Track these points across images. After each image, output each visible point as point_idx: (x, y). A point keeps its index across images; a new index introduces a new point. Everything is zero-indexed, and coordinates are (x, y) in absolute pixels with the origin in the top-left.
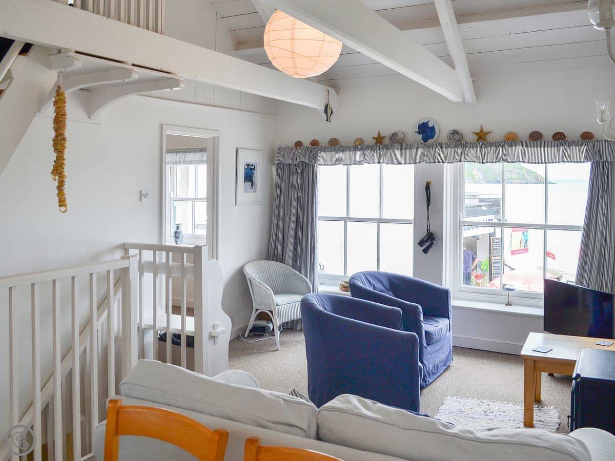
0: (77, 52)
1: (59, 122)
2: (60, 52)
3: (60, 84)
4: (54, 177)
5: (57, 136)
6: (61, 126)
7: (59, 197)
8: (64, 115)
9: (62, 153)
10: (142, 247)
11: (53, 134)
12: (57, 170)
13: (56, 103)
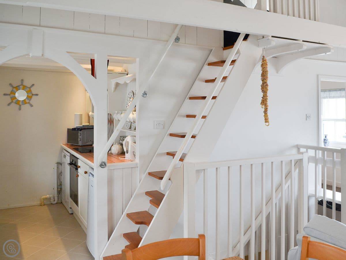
0: (272, 37)
1: (264, 75)
2: (263, 37)
3: (264, 55)
4: (262, 106)
5: (263, 84)
6: (265, 78)
7: (265, 117)
8: (267, 72)
9: (266, 93)
10: (308, 147)
11: (261, 82)
12: (263, 102)
13: (262, 65)
